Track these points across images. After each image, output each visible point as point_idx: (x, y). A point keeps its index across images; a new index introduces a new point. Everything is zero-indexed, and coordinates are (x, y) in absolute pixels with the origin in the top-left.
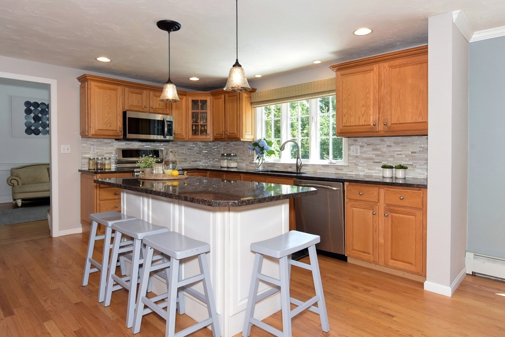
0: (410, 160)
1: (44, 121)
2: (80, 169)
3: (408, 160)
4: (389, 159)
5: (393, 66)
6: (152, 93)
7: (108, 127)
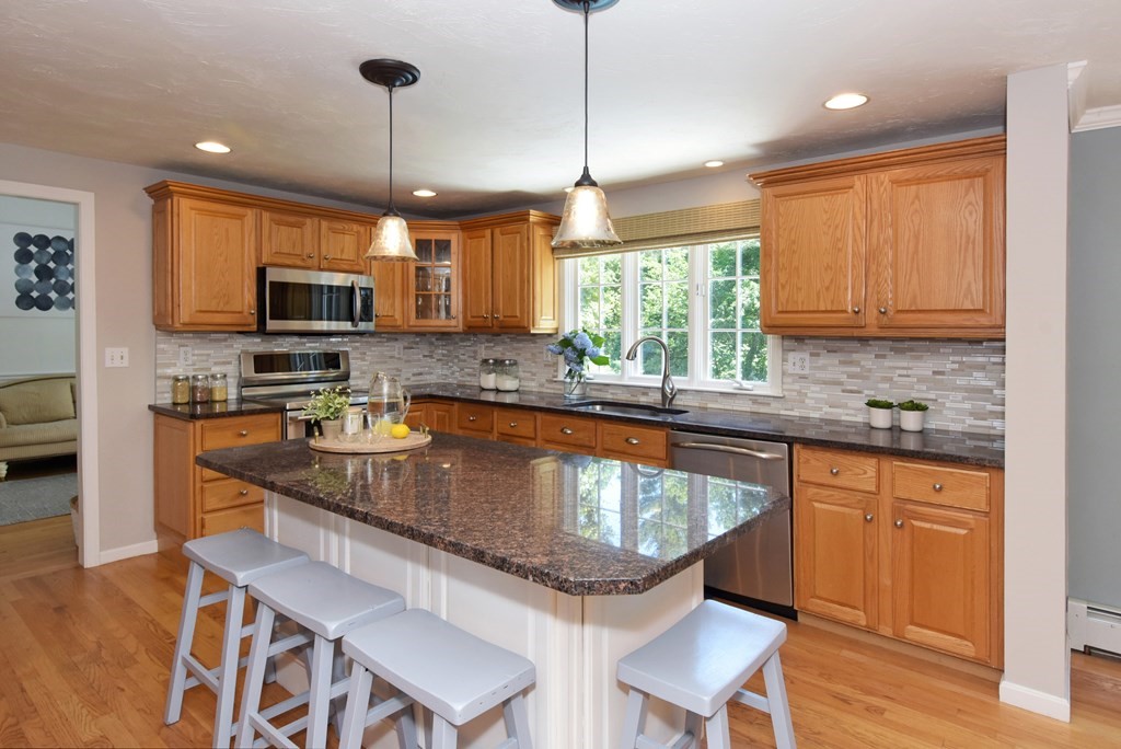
0: (929, 389)
1: (62, 278)
2: (152, 403)
3: (925, 388)
4: (880, 386)
5: (901, 182)
6: (324, 224)
7: (221, 304)
